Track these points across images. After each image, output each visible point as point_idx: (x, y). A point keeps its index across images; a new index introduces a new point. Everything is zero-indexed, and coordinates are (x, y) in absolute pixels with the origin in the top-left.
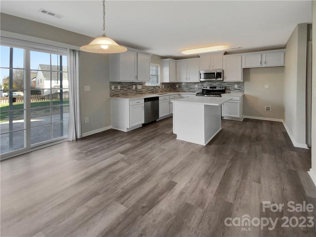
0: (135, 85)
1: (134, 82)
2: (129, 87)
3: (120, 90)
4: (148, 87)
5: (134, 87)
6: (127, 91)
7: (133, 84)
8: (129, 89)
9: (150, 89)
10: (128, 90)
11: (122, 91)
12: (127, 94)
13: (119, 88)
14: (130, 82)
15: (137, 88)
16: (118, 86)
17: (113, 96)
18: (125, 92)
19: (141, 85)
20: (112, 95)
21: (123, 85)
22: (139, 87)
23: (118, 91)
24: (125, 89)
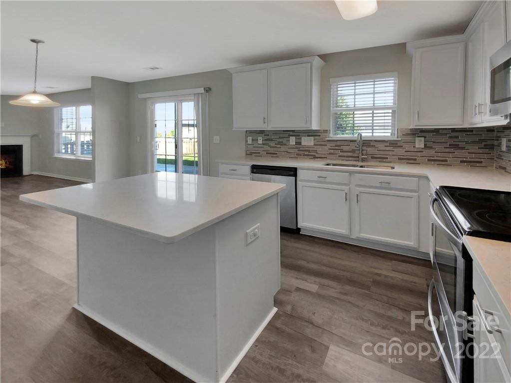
0: (294, 137)
1: (294, 131)
2: (280, 140)
3: (262, 146)
4: (338, 143)
5: (293, 141)
6: (275, 147)
7: (291, 133)
8: (281, 144)
9: (345, 148)
10: (279, 146)
11: (267, 148)
12: (277, 154)
13: (260, 142)
14: (284, 131)
15: (301, 142)
16: (259, 138)
17: (251, 154)
18: (273, 149)
19: (312, 138)
20: (248, 152)
21: (268, 135)
22: (308, 142)
23: (259, 146)
24: (273, 144)
